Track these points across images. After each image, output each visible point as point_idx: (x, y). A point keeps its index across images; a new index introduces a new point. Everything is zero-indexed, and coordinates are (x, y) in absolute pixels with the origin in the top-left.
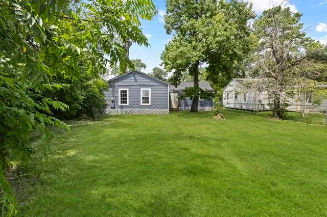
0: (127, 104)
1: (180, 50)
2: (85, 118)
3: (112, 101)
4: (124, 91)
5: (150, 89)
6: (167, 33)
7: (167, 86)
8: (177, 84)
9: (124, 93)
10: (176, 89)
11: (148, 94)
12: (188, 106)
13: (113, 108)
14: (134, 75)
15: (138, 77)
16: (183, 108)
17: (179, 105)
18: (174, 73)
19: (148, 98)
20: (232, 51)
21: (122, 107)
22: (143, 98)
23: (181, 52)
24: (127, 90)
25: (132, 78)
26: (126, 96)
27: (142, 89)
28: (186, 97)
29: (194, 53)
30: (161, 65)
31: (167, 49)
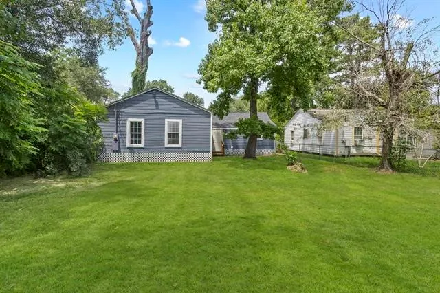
0: (142, 145)
1: (234, 52)
2: (51, 173)
3: (116, 140)
4: (136, 123)
5: (181, 121)
6: (210, 29)
7: (208, 115)
8: (223, 115)
9: (136, 127)
10: (220, 122)
11: (178, 130)
12: (238, 148)
13: (117, 151)
14: (155, 97)
15: (161, 101)
16: (230, 150)
17: (225, 147)
18: (220, 96)
19: (178, 135)
20: (316, 61)
21: (132, 150)
22: (169, 135)
23: (237, 55)
24: (142, 120)
25: (152, 101)
26: (140, 131)
27: (167, 120)
28: (238, 135)
29: (259, 59)
30: (200, 83)
31: (211, 52)
